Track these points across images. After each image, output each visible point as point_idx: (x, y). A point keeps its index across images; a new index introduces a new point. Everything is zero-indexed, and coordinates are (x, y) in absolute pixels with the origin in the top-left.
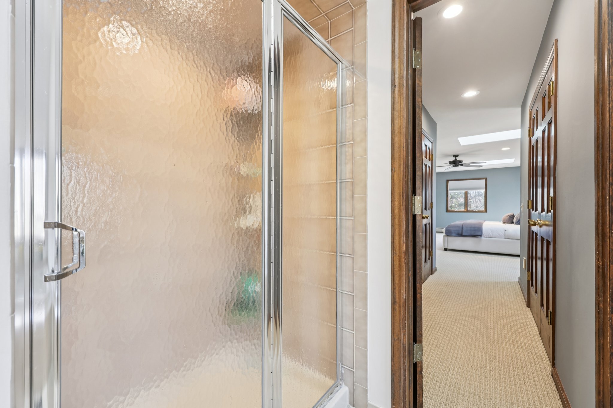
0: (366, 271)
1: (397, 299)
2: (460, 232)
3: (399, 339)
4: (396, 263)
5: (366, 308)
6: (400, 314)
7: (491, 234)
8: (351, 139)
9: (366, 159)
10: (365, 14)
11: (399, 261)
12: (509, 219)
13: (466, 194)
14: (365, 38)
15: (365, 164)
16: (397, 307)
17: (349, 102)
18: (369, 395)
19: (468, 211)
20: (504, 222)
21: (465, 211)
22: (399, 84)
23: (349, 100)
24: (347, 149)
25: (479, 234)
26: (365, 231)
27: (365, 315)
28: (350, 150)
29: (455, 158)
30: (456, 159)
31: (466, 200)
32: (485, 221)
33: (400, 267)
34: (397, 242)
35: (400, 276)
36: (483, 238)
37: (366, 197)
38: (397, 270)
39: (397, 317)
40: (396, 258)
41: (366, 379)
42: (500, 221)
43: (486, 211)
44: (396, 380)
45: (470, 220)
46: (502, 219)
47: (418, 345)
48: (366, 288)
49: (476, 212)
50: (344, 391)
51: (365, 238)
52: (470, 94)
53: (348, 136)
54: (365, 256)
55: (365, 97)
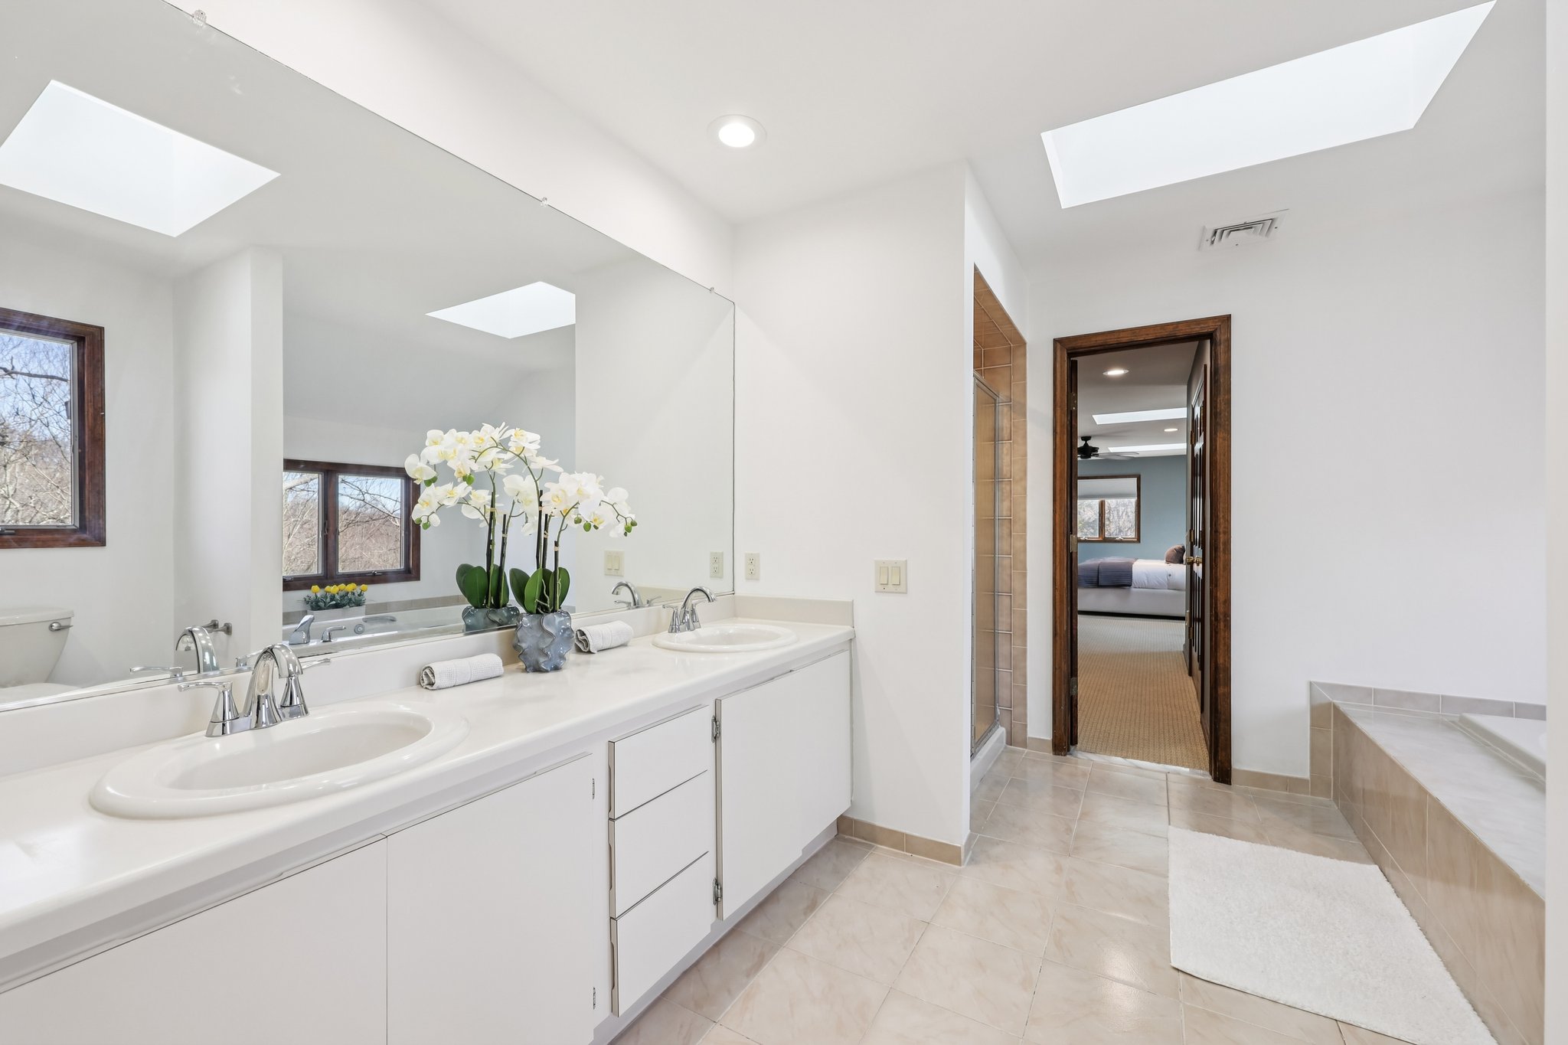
0: (1026, 608)
1: (1058, 631)
2: (1095, 580)
3: (1060, 668)
4: (1058, 597)
5: (1025, 645)
6: (1061, 644)
7: (1146, 582)
8: (1009, 476)
9: (1025, 498)
10: (1025, 355)
11: (1060, 595)
12: (1176, 555)
13: (1102, 505)
14: (1025, 378)
15: (1025, 503)
16: (1058, 638)
17: (1006, 439)
18: (1028, 729)
19: (1106, 540)
20: (1168, 562)
21: (1100, 539)
22: (1061, 431)
23: (1006, 436)
24: (1004, 486)
25: (1126, 582)
26: (1025, 569)
27: (1025, 652)
28: (1008, 488)
29: (1084, 442)
30: (1086, 445)
31: (1102, 517)
32: (1136, 559)
33: (1061, 601)
34: (1058, 578)
35: (1061, 610)
36: (1133, 589)
37: (1026, 535)
38: (1058, 604)
39: (1058, 648)
40: (1058, 593)
41: (1025, 715)
42: (1161, 559)
43: (1139, 540)
44: (1057, 706)
45: (1112, 558)
46: (1165, 556)
47: (1074, 678)
48: (1025, 625)
49: (1121, 541)
50: (1001, 732)
51: (1025, 575)
52: (1116, 372)
53: (1005, 472)
54: (1024, 593)
55: (1025, 437)
